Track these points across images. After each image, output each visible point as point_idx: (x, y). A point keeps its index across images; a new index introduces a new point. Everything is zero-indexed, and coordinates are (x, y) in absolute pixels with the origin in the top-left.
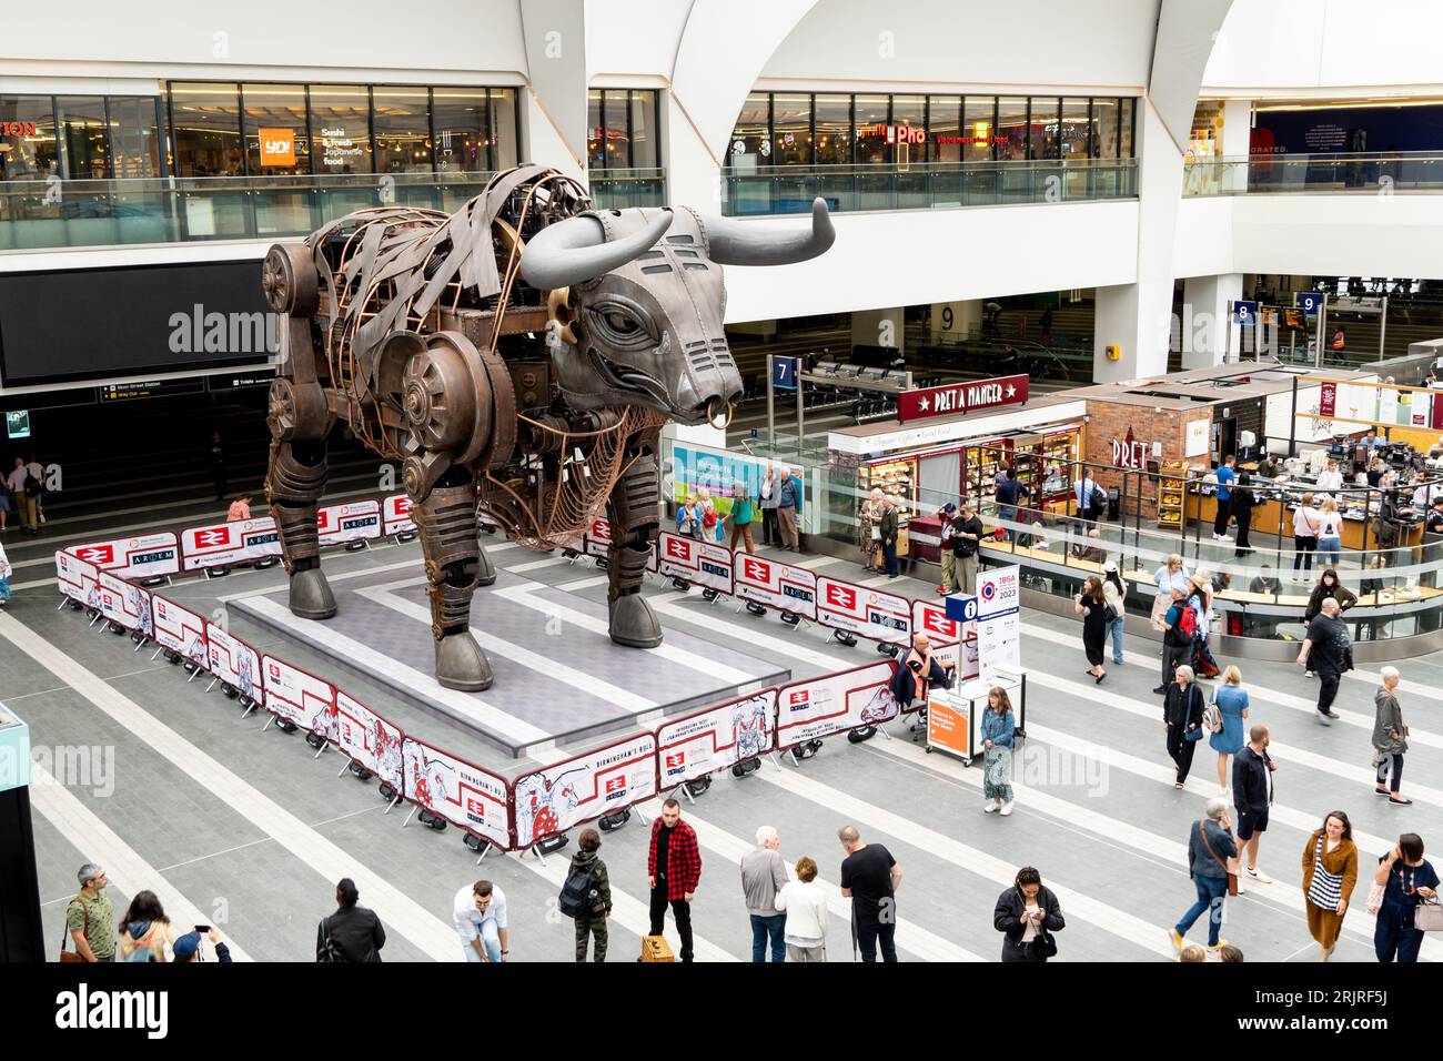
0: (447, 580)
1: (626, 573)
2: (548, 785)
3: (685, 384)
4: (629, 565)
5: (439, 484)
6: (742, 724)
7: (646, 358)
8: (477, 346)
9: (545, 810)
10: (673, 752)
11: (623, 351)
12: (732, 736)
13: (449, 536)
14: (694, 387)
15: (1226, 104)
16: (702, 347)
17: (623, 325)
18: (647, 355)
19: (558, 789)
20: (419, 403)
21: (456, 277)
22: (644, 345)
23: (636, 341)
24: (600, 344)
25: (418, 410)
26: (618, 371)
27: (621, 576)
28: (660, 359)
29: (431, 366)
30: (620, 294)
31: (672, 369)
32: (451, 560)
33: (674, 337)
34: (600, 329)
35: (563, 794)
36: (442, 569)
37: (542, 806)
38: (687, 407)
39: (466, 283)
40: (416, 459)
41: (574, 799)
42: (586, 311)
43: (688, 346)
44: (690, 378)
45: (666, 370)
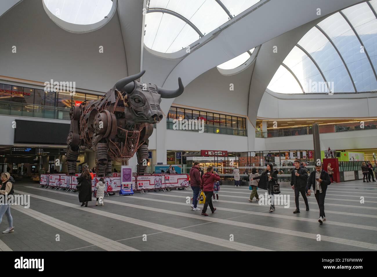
0: (100, 164)
1: (140, 170)
2: (111, 181)
3: (150, 112)
4: (141, 168)
5: (100, 142)
6: (156, 181)
7: (142, 109)
8: (110, 112)
9: (110, 186)
10: (141, 182)
11: (138, 107)
12: (154, 182)
13: (100, 153)
14: (151, 112)
15: (262, 122)
16: (154, 105)
17: (138, 101)
18: (142, 108)
19: (113, 182)
20: (96, 123)
21: (107, 100)
22: (142, 105)
23: (140, 104)
24: (133, 106)
25: (96, 125)
26: (137, 112)
27: (140, 171)
28: (145, 108)
29: (99, 115)
30: (137, 94)
31: (147, 110)
32: (101, 159)
33: (148, 103)
34: (133, 102)
35: (114, 184)
36: (99, 161)
37: (109, 185)
38: (150, 117)
39: (109, 101)
40: (95, 137)
41: (116, 185)
42: (130, 99)
43: (151, 105)
44: (151, 111)
45: (146, 110)
